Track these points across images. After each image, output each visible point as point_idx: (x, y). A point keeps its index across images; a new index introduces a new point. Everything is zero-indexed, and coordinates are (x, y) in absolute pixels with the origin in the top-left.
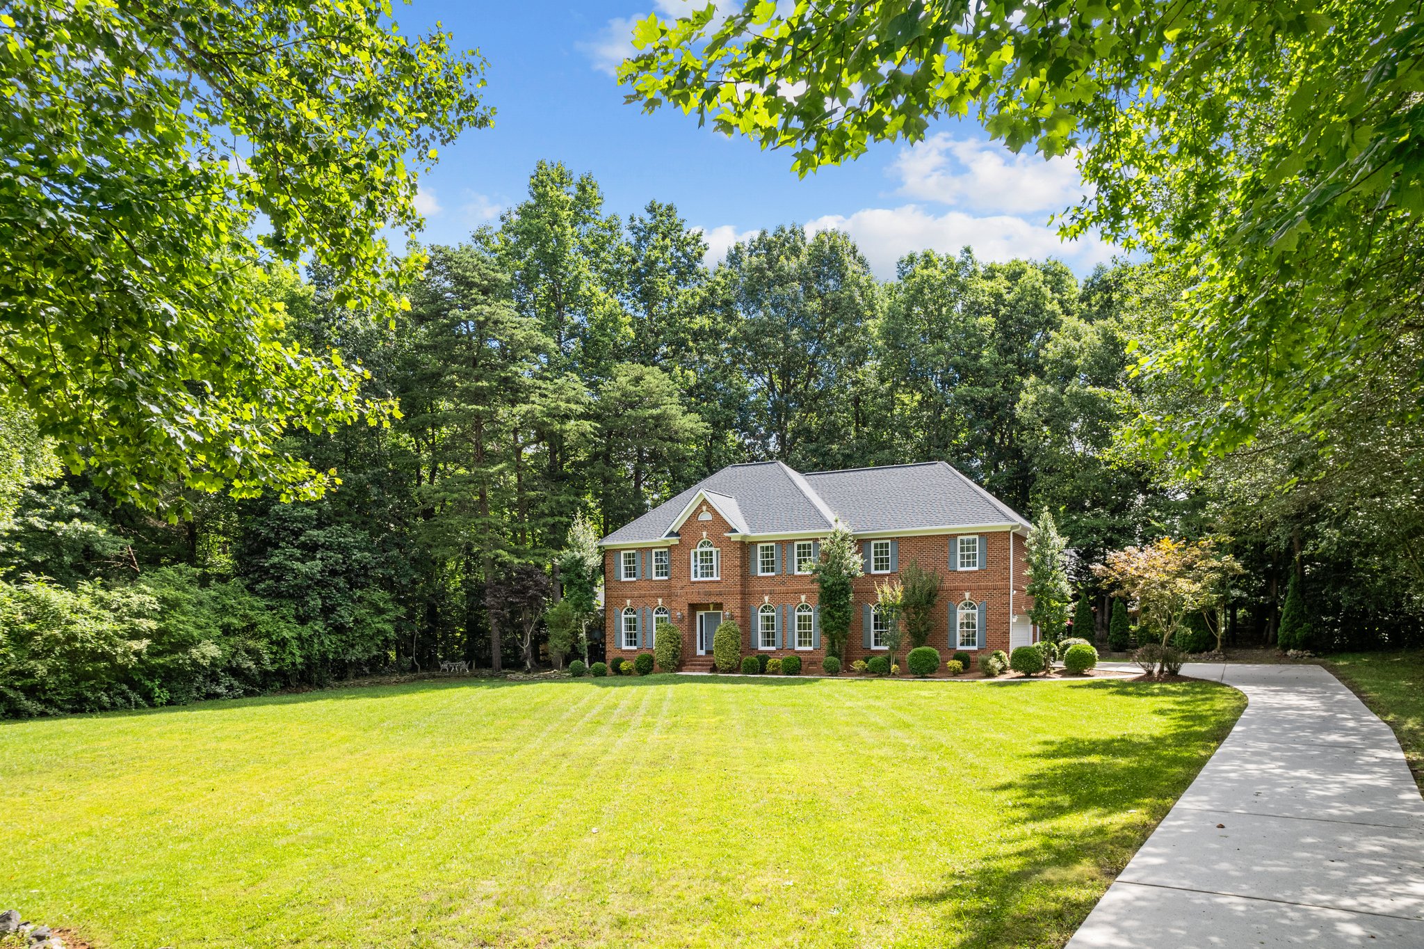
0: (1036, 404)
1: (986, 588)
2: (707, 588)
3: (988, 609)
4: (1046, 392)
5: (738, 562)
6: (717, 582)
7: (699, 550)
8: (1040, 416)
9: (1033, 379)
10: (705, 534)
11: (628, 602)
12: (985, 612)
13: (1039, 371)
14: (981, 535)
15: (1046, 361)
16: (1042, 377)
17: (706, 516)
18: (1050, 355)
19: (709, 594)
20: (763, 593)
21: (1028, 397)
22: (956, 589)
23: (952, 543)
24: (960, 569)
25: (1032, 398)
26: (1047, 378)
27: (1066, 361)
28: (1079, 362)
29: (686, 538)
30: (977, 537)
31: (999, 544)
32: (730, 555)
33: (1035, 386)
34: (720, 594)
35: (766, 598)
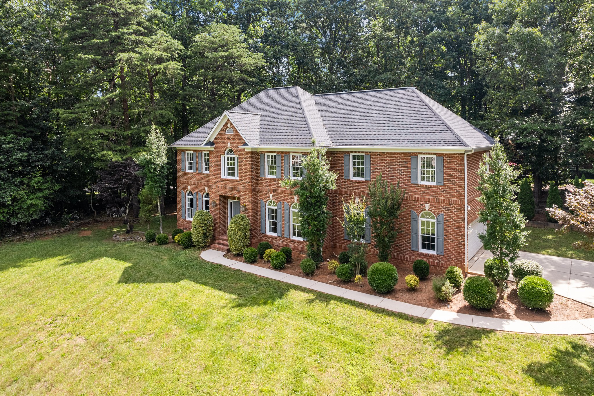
0: (486, 41)
1: (444, 202)
2: (231, 185)
3: (445, 221)
4: (494, 33)
5: (249, 168)
6: (237, 181)
7: (226, 156)
8: (489, 49)
9: (484, 24)
10: (229, 144)
11: (189, 187)
12: (444, 222)
13: (488, 19)
14: (438, 155)
15: (494, 11)
16: (491, 23)
17: (230, 131)
18: (497, 8)
19: (231, 189)
20: (269, 191)
21: (480, 37)
22: (418, 200)
23: (414, 160)
24: (421, 183)
25: (483, 37)
26: (494, 22)
27: (509, 10)
28: (519, 10)
29: (217, 146)
30: (435, 156)
31: (454, 164)
32: (245, 162)
33: (485, 29)
34: (238, 190)
35: (271, 195)
